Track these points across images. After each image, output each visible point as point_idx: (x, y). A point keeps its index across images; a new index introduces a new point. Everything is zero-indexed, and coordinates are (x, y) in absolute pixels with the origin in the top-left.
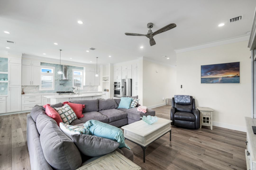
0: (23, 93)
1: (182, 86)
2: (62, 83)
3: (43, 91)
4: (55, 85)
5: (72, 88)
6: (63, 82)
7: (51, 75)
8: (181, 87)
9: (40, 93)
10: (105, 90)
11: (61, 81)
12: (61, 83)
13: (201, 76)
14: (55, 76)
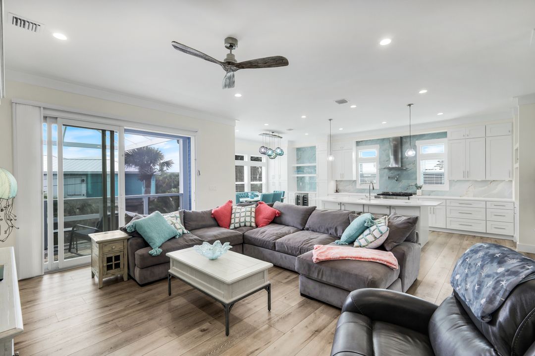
0: (337, 191)
3: (362, 189)
4: (380, 179)
5: (413, 187)
6: (395, 174)
11: (392, 172)
12: (390, 175)
14: (380, 162)
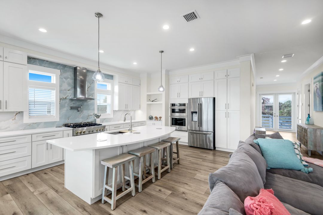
2: (75, 106)
3: (33, 123)
4: (60, 109)
5: (93, 116)
6: (77, 104)
7: (52, 87)
9: (24, 129)
10: (151, 118)
11: (74, 102)
12: (72, 106)
14: (61, 91)
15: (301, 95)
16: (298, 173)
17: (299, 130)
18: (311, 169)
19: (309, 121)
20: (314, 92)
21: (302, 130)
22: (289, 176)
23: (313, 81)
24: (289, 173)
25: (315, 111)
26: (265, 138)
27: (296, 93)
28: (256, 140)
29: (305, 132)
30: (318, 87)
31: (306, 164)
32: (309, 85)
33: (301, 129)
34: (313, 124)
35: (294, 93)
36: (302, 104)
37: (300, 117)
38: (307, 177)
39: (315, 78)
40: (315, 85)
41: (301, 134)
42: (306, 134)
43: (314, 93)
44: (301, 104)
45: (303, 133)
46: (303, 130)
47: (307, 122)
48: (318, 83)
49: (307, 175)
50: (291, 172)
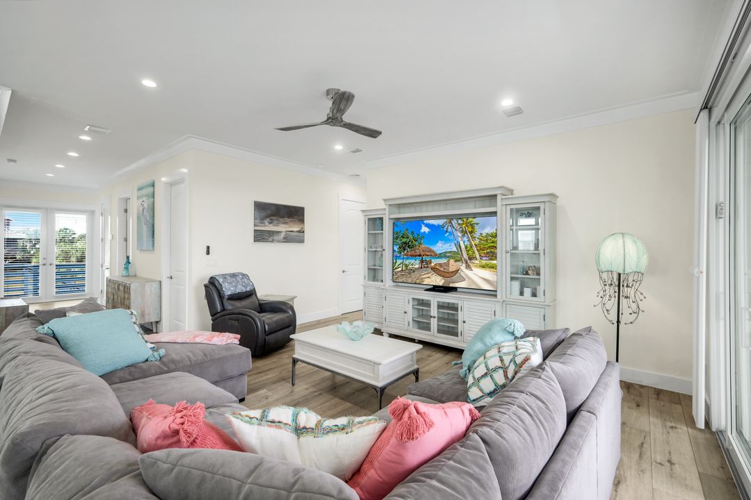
1: (208, 247)
8: (208, 253)
13: (255, 225)
15: (109, 217)
16: (144, 366)
17: (110, 290)
18: (162, 352)
19: (128, 270)
20: (138, 214)
21: (119, 289)
22: (131, 378)
23: (136, 194)
24: (130, 373)
25: (139, 251)
26: (65, 316)
27: (98, 213)
28: (46, 326)
29: (124, 291)
30: (146, 205)
31: (153, 346)
32: (127, 200)
33: (117, 288)
34: (135, 276)
35: (93, 212)
36: (113, 236)
37: (107, 264)
38: (159, 367)
39: (140, 189)
40: (141, 200)
41: (115, 297)
42: (126, 296)
43: (138, 218)
44: (109, 237)
45: (121, 294)
46: (121, 288)
47: (124, 273)
48: (145, 199)
49: (158, 363)
50: (132, 369)
